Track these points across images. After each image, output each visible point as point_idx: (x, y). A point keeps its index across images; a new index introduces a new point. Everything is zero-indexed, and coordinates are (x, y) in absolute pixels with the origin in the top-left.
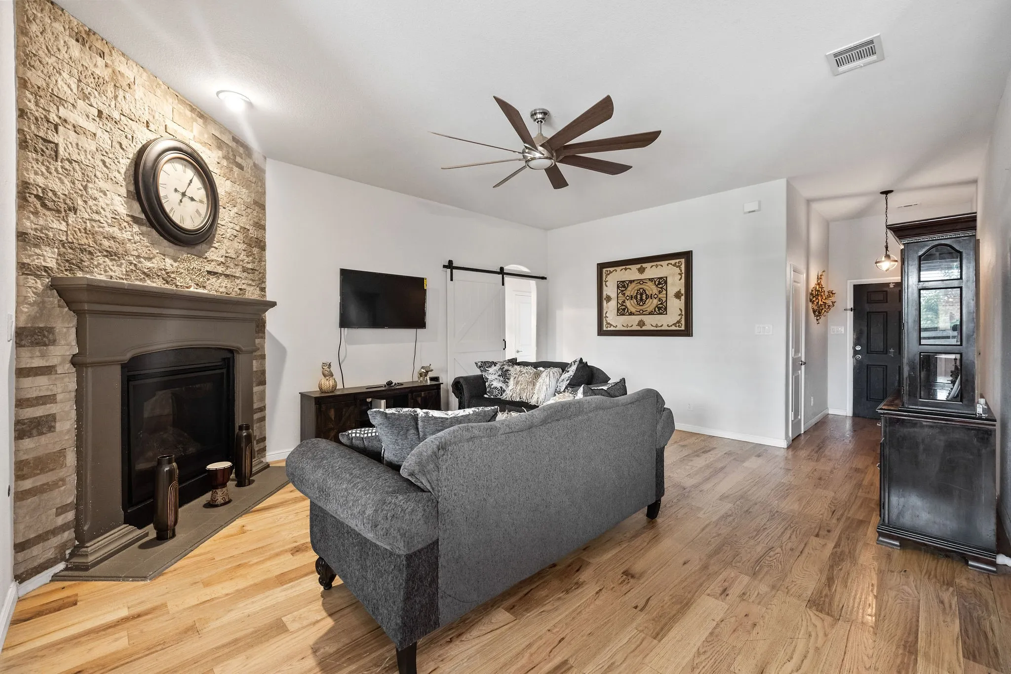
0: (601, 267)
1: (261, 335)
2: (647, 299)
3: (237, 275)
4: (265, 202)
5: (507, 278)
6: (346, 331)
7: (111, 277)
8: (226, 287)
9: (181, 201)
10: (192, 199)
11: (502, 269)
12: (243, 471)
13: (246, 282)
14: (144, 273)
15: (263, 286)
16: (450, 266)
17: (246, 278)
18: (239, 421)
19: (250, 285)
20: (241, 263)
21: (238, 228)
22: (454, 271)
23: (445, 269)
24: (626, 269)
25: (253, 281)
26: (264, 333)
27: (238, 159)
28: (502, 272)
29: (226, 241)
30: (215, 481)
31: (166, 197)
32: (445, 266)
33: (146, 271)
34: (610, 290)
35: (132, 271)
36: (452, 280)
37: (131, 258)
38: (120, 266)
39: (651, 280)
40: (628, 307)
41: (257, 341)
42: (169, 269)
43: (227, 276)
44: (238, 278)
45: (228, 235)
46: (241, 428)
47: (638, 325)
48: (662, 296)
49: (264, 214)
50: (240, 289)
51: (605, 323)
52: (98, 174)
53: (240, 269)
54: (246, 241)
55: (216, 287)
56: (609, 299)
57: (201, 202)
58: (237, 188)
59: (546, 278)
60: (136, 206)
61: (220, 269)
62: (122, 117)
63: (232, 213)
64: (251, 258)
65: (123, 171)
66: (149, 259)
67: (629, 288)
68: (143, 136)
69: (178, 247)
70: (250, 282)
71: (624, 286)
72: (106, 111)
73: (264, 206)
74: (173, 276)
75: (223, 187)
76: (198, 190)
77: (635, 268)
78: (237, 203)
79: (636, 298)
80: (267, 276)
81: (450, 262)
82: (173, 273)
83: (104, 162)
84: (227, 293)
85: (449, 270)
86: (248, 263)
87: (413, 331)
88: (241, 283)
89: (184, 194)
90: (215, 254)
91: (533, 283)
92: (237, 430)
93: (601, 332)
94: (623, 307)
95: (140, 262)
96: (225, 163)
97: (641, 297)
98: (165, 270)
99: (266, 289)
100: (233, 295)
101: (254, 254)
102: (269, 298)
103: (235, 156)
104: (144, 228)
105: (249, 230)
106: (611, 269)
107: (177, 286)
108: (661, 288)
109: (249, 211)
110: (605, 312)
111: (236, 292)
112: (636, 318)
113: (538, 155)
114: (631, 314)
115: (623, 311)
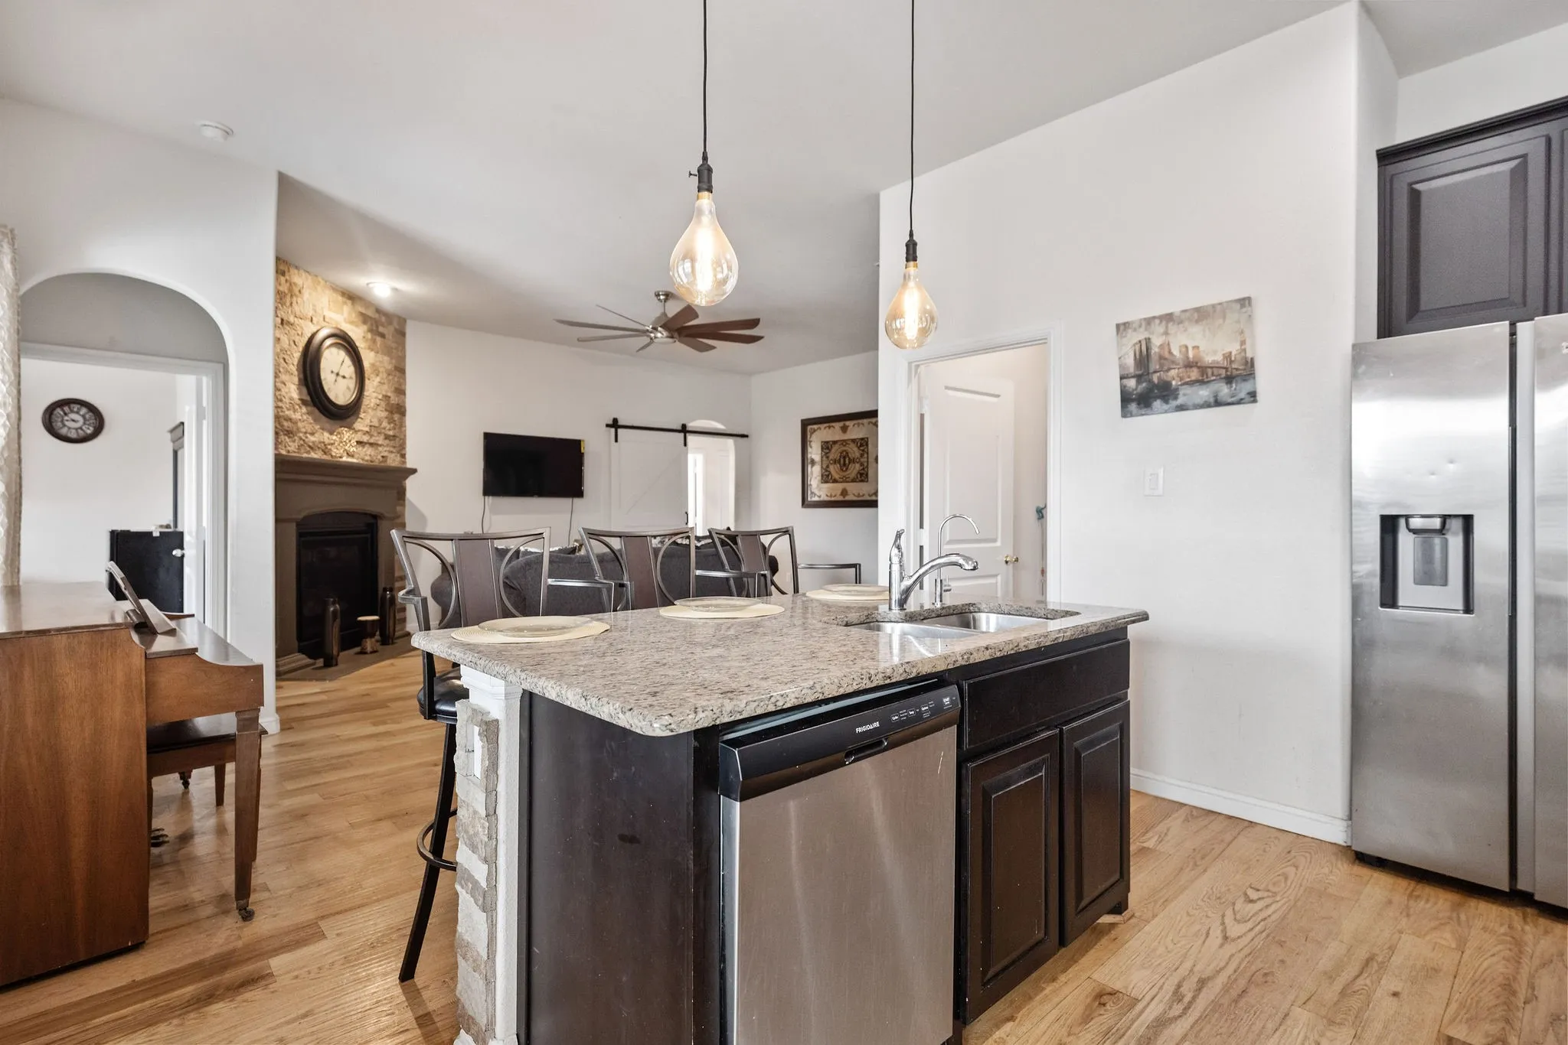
0: (806, 424)
1: (401, 502)
2: (849, 463)
3: (380, 443)
4: (405, 366)
5: (690, 437)
6: (490, 499)
7: (289, 452)
8: (370, 455)
9: (336, 381)
10: (344, 377)
11: (684, 426)
12: (387, 632)
13: (388, 449)
14: (310, 447)
15: (403, 452)
16: (615, 424)
17: (388, 445)
18: (382, 584)
19: (392, 452)
20: (383, 431)
21: (380, 397)
22: (620, 430)
23: (608, 429)
24: (829, 427)
25: (394, 447)
26: (404, 500)
27: (381, 329)
28: (684, 430)
29: (370, 411)
30: (365, 631)
31: (325, 379)
32: (608, 426)
33: (311, 444)
34: (815, 452)
35: (302, 445)
36: (616, 441)
37: (301, 435)
38: (294, 441)
39: (853, 441)
40: (832, 472)
41: (399, 508)
42: (327, 441)
43: (371, 444)
44: (380, 445)
45: (372, 405)
46: (385, 590)
47: (842, 494)
48: (864, 460)
49: (405, 379)
50: (383, 457)
51: (809, 493)
52: (281, 370)
53: (382, 437)
54: (388, 409)
55: (361, 456)
56: (813, 462)
57: (351, 378)
58: (380, 357)
59: (747, 436)
60: (305, 390)
61: (365, 438)
62: (296, 319)
63: (376, 383)
64: (392, 425)
65: (296, 363)
66: (312, 434)
67: (833, 450)
68: (309, 329)
69: (332, 422)
70: (392, 449)
71: (828, 448)
72: (285, 318)
73: (405, 371)
74: (329, 447)
75: (368, 358)
76: (349, 369)
77: (838, 425)
78: (379, 372)
79: (839, 462)
80: (408, 442)
81: (615, 420)
82: (329, 444)
83: (284, 359)
84: (371, 462)
85: (613, 430)
86: (390, 430)
87: (570, 500)
88: (383, 451)
89: (338, 374)
90: (362, 423)
91: (730, 441)
92: (380, 592)
93: (805, 503)
94: (827, 473)
95: (307, 437)
96: (369, 336)
97: (845, 461)
98: (324, 442)
99: (407, 456)
100: (376, 463)
101: (395, 421)
102: (409, 465)
103: (377, 327)
104: (309, 408)
105: (390, 397)
106: (815, 427)
107: (332, 456)
108: (863, 450)
109: (391, 377)
110: (809, 478)
111: (379, 460)
112: (840, 486)
113: (659, 335)
114: (835, 481)
115: (826, 478)
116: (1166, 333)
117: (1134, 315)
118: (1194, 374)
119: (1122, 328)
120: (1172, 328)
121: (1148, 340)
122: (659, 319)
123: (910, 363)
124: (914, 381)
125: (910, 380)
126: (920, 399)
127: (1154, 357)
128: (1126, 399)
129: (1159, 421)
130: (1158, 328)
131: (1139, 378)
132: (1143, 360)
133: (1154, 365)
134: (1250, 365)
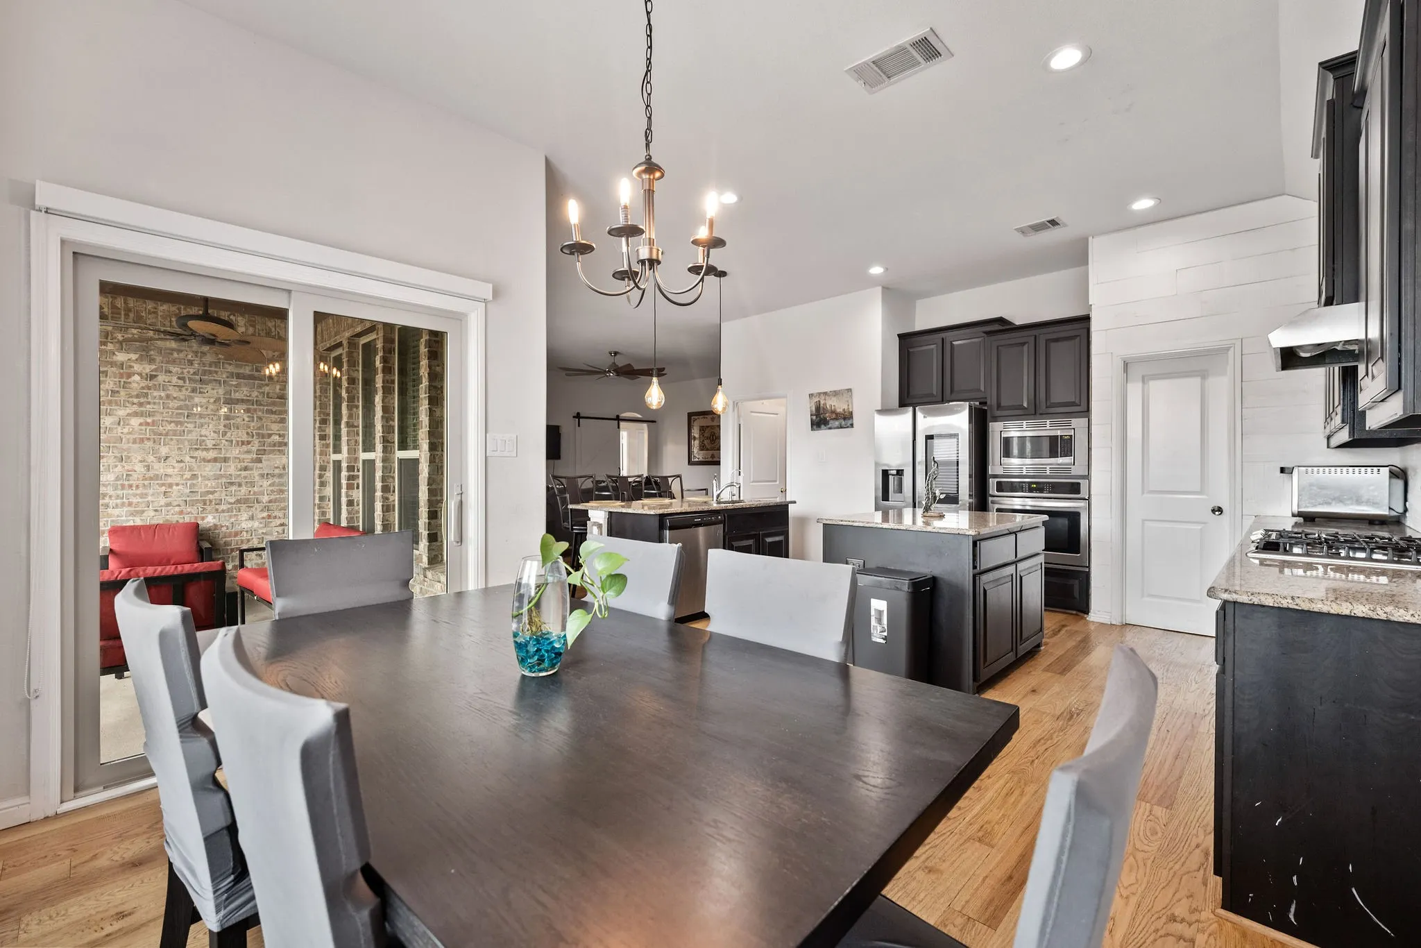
0: (690, 415)
2: (716, 439)
5: (622, 424)
11: (618, 416)
16: (578, 416)
22: (581, 420)
23: (574, 419)
24: (704, 418)
28: (618, 419)
32: (574, 417)
34: (696, 432)
36: (579, 426)
40: (706, 444)
47: (711, 457)
51: (692, 456)
56: (695, 438)
59: (655, 422)
67: (707, 431)
71: (703, 430)
77: (709, 417)
79: (710, 438)
81: (578, 414)
85: (577, 420)
91: (645, 425)
93: (690, 463)
94: (699, 445)
97: (713, 438)
106: (696, 417)
110: (692, 448)
112: (711, 452)
113: (611, 374)
114: (707, 450)
115: (702, 448)
116: (825, 399)
117: (815, 391)
118: (834, 416)
119: (811, 396)
120: (827, 397)
121: (819, 401)
122: (611, 366)
123: (734, 402)
124: (736, 410)
125: (734, 410)
126: (739, 417)
127: (821, 409)
128: (812, 424)
129: (823, 433)
130: (823, 397)
131: (816, 415)
132: (818, 408)
133: (822, 411)
134: (851, 413)
